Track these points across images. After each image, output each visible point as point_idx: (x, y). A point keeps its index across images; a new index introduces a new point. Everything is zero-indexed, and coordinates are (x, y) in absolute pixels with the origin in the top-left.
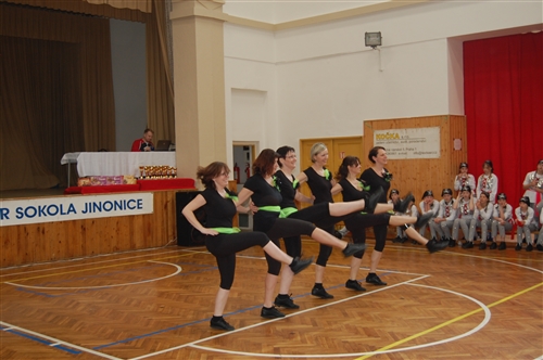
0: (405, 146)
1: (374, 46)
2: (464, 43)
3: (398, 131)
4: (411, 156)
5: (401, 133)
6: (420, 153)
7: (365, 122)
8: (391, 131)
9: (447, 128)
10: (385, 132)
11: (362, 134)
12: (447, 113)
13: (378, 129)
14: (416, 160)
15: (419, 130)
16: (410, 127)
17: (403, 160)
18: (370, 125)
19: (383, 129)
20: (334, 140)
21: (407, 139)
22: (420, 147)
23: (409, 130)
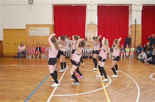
0: (39, 32)
1: (30, 4)
2: (54, 6)
3: (37, 28)
4: (41, 35)
5: (38, 28)
6: (44, 34)
7: (26, 25)
8: (35, 28)
9: (52, 28)
10: (33, 28)
11: (25, 28)
12: (52, 24)
13: (31, 27)
14: (42, 36)
15: (44, 28)
16: (41, 27)
17: (39, 36)
18: (28, 26)
19: (32, 27)
20: (15, 29)
21: (40, 30)
22: (44, 32)
23: (40, 28)
